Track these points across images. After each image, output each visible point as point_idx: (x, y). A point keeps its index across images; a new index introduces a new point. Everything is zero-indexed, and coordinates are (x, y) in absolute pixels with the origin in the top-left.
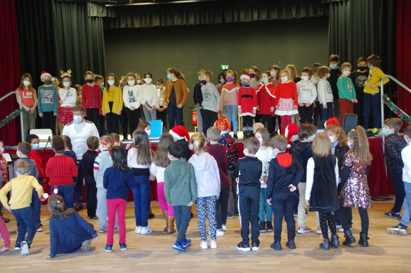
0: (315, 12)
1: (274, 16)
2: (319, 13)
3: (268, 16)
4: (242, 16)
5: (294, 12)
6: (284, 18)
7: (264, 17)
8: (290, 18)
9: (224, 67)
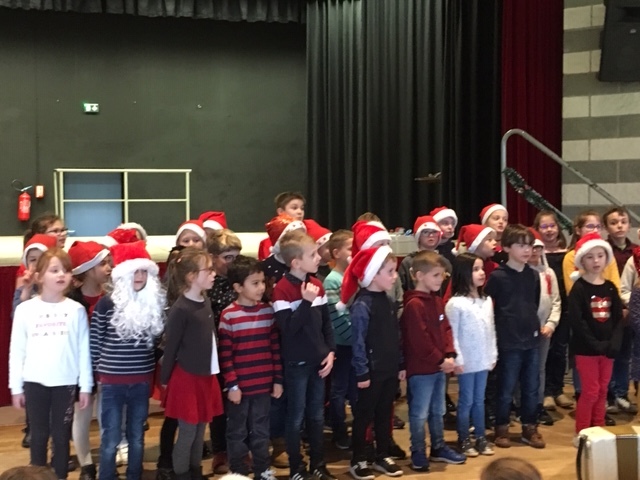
0: (282, 13)
1: (207, 12)
2: (290, 17)
3: (195, 11)
4: (143, 4)
5: (244, 9)
6: (225, 18)
7: (186, 12)
8: (236, 19)
9: (88, 107)
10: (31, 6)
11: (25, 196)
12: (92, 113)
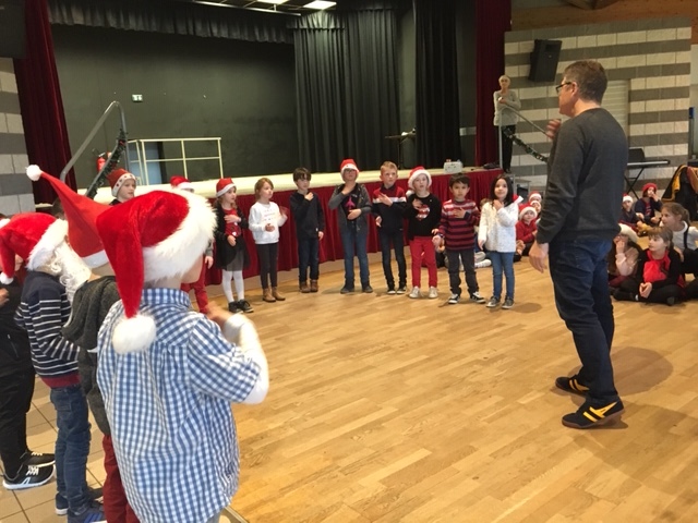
0: (278, 37)
1: (236, 35)
2: (282, 39)
3: (229, 34)
4: (199, 28)
5: (257, 33)
6: (246, 39)
7: (224, 34)
8: (253, 40)
9: (136, 97)
10: (131, 28)
11: (102, 160)
12: (138, 102)
